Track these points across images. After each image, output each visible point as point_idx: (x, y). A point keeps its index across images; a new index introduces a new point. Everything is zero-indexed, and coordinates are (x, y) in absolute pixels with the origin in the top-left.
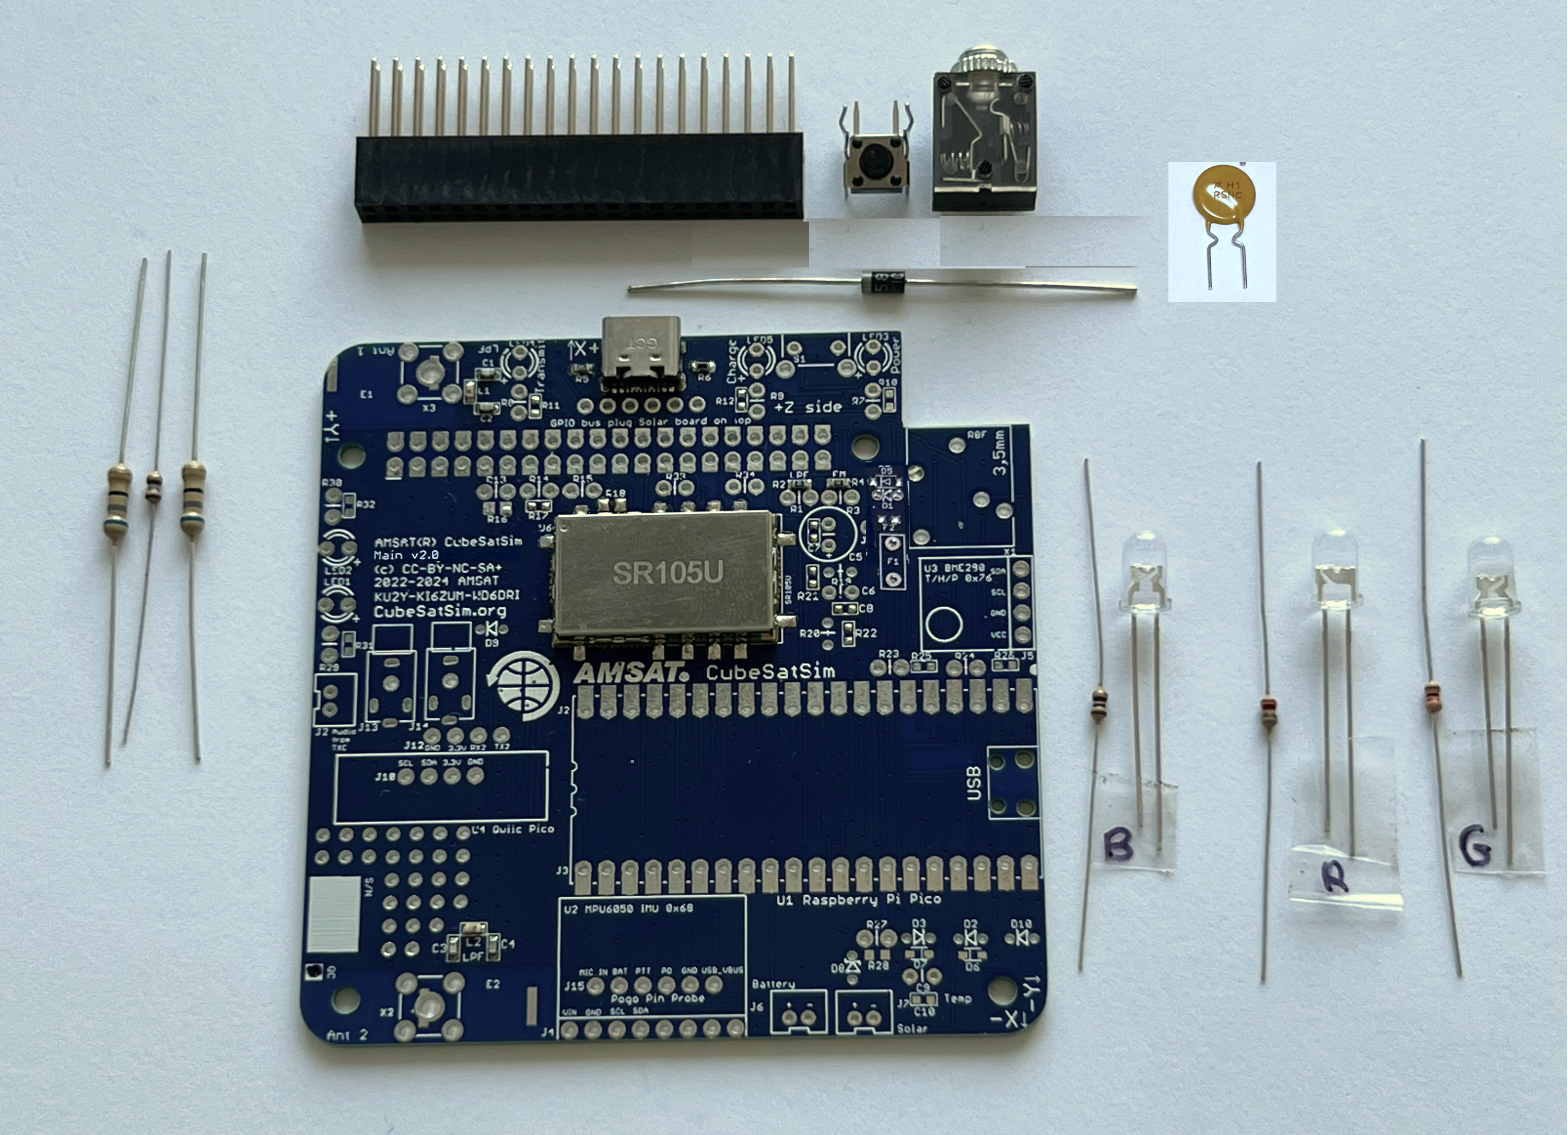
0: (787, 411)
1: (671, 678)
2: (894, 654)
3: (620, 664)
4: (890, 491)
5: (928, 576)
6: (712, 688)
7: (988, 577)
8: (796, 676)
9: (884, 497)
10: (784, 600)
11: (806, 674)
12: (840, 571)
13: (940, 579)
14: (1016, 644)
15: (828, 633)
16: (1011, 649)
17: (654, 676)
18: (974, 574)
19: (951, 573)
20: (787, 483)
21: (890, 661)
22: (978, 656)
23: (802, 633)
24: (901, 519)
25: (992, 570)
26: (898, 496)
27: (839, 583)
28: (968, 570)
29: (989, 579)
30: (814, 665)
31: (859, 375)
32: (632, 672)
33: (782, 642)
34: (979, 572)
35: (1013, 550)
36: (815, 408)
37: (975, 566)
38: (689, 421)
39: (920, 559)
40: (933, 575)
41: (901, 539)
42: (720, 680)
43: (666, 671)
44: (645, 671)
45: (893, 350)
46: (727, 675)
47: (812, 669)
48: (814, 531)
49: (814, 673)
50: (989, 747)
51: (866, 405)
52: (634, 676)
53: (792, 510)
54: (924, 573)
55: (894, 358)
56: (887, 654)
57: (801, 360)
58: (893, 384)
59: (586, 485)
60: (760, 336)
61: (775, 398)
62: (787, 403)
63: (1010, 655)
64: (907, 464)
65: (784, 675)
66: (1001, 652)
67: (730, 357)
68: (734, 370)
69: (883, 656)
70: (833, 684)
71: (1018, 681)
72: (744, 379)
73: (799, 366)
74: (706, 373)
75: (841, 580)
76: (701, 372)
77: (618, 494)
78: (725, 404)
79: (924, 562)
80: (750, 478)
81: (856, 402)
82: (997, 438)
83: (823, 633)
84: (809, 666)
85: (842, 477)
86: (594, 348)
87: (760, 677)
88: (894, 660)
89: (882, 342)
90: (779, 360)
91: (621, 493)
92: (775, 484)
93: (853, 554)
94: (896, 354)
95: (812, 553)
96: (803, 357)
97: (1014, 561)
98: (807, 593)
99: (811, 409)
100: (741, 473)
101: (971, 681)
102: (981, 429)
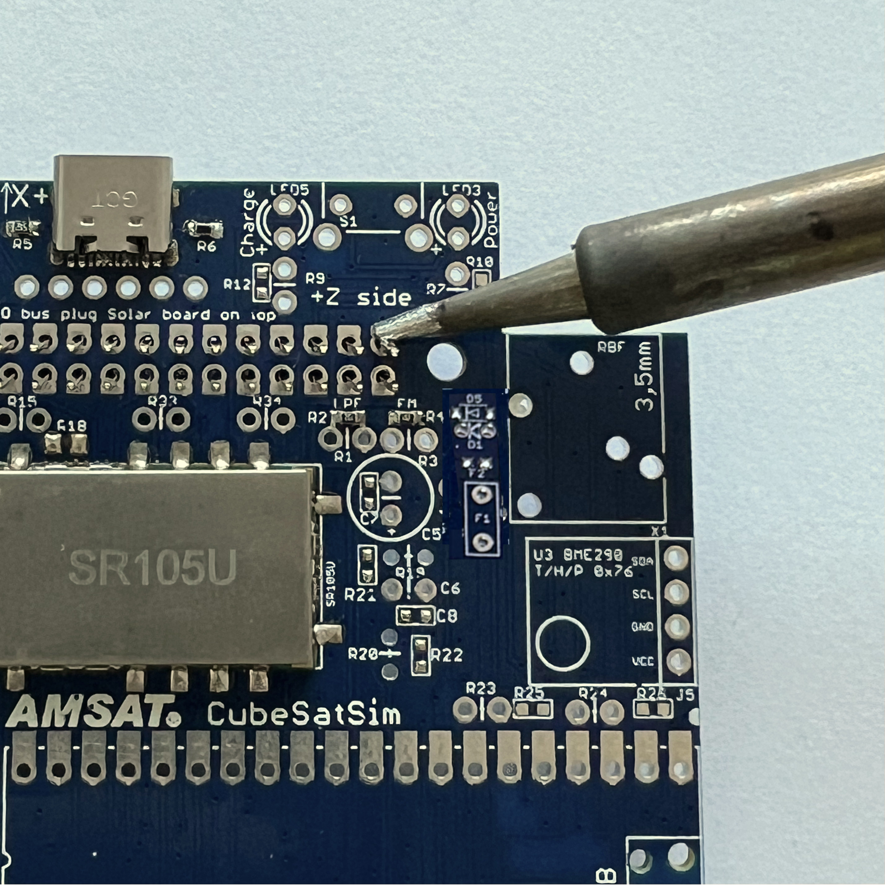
0: (329, 303)
2: (488, 688)
3: (77, 698)
4: (479, 425)
5: (538, 567)
6: (215, 739)
7: (627, 570)
8: (342, 722)
9: (470, 433)
10: (325, 600)
11: (357, 718)
12: (409, 556)
13: (556, 571)
14: (669, 676)
15: (390, 653)
16: (661, 685)
18: (605, 563)
19: (573, 563)
20: (329, 416)
21: (482, 700)
22: (613, 694)
23: (352, 653)
24: (493, 463)
25: (633, 559)
26: (489, 432)
27: (407, 574)
29: (628, 573)
30: (368, 704)
31: (436, 250)
33: (321, 667)
34: (614, 562)
35: (664, 529)
36: (372, 299)
37: (608, 553)
38: (183, 314)
39: (528, 539)
40: (545, 565)
41: (493, 488)
42: (227, 726)
45: (487, 212)
46: (238, 717)
47: (366, 711)
48: (369, 492)
49: (369, 716)
50: (628, 838)
51: (447, 295)
53: (336, 458)
54: (533, 562)
55: (488, 225)
56: (478, 688)
57: (350, 222)
58: (486, 263)
59: (26, 411)
60: (290, 183)
61: (312, 280)
62: (329, 289)
63: (660, 693)
64: (507, 392)
65: (324, 720)
66: (646, 688)
67: (245, 214)
68: (251, 235)
69: (472, 690)
70: (397, 734)
71: (672, 735)
72: (266, 249)
73: (348, 232)
74: (208, 240)
75: (409, 571)
76: (201, 238)
77: (76, 426)
78: (238, 288)
79: (533, 545)
80: (274, 406)
81: (433, 291)
82: (641, 352)
83: (382, 653)
84: (362, 705)
85: (412, 408)
86: (41, 196)
87: (288, 721)
88: (488, 698)
89: (471, 199)
90: (318, 221)
91: (80, 426)
92: (312, 417)
93: (428, 530)
94: (490, 218)
95: (368, 528)
96: (353, 218)
97: (665, 546)
98: (358, 590)
99: (366, 299)
100: (260, 398)
101: (603, 732)
102: (617, 338)
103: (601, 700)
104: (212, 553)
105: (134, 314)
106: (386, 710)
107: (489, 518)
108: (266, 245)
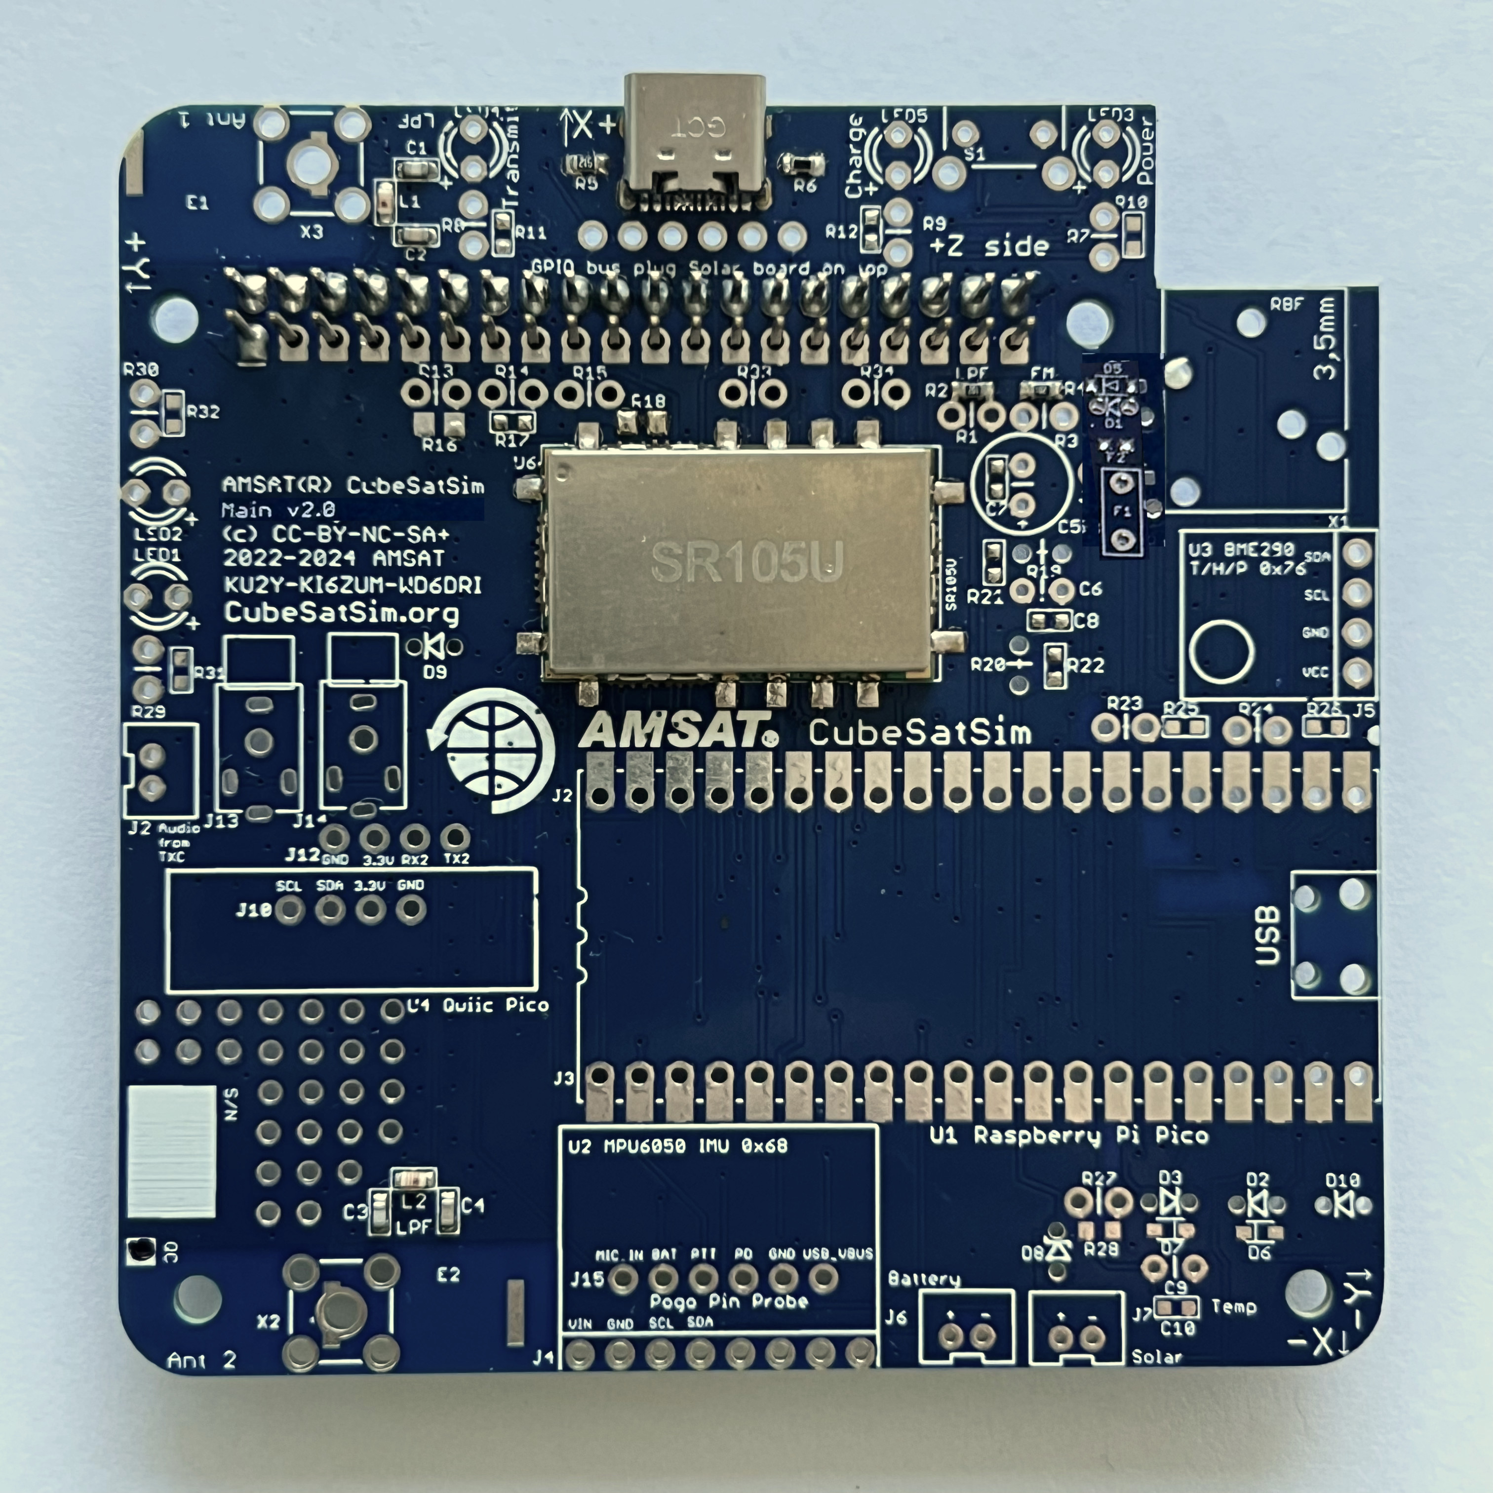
0: (951, 253)
1: (748, 741)
3: (659, 715)
4: (1120, 400)
5: (1195, 563)
6: (819, 759)
7: (1299, 567)
8: (963, 742)
10: (944, 603)
11: (981, 737)
12: (1042, 552)
13: (1215, 569)
14: (1346, 689)
15: (1020, 664)
16: (1336, 699)
17: (719, 737)
18: (1275, 560)
19: (1236, 559)
20: (950, 388)
21: (1126, 717)
22: (1279, 709)
23: (975, 664)
25: (1308, 554)
27: (1040, 573)
28: (1265, 554)
29: (1301, 571)
30: (994, 722)
32: (680, 728)
33: (939, 680)
34: (1284, 558)
35: (1344, 518)
36: (1002, 248)
37: (1278, 547)
38: (779, 268)
39: (1182, 532)
40: (1203, 561)
42: (832, 746)
43: (739, 728)
44: (702, 728)
45: (1141, 141)
46: (844, 736)
47: (991, 729)
48: (998, 478)
49: (995, 735)
50: (1293, 872)
51: (1091, 243)
52: (683, 736)
53: (959, 438)
54: (1189, 558)
55: (1143, 157)
56: (1122, 703)
57: (977, 155)
58: (1140, 204)
59: (595, 384)
60: (905, 108)
61: (930, 226)
62: (951, 237)
63: (1334, 708)
64: (1162, 357)
65: (944, 739)
66: (1319, 703)
67: (851, 146)
68: (858, 172)
69: (1115, 706)
70: (1027, 755)
71: (1348, 756)
72: (876, 189)
73: (974, 167)
74: (807, 177)
75: (1043, 568)
76: (799, 175)
77: (653, 402)
78: (842, 236)
79: (1190, 538)
80: (886, 378)
81: (1074, 239)
82: (1322, 310)
83: (1011, 664)
84: (986, 722)
85: (1048, 378)
86: (608, 124)
87: (902, 741)
88: (1133, 715)
89: (1123, 125)
90: (939, 154)
91: (658, 401)
92: (930, 390)
93: (1065, 521)
94: (1146, 149)
95: (994, 519)
96: (980, 150)
97: (1345, 538)
98: (984, 591)
99: (995, 249)
100: (870, 368)
101: (1266, 754)
102: (1293, 294)
103: (1265, 716)
104: (815, 545)
105: (720, 268)
106: (1014, 728)
107: (1131, 511)
108: (876, 184)
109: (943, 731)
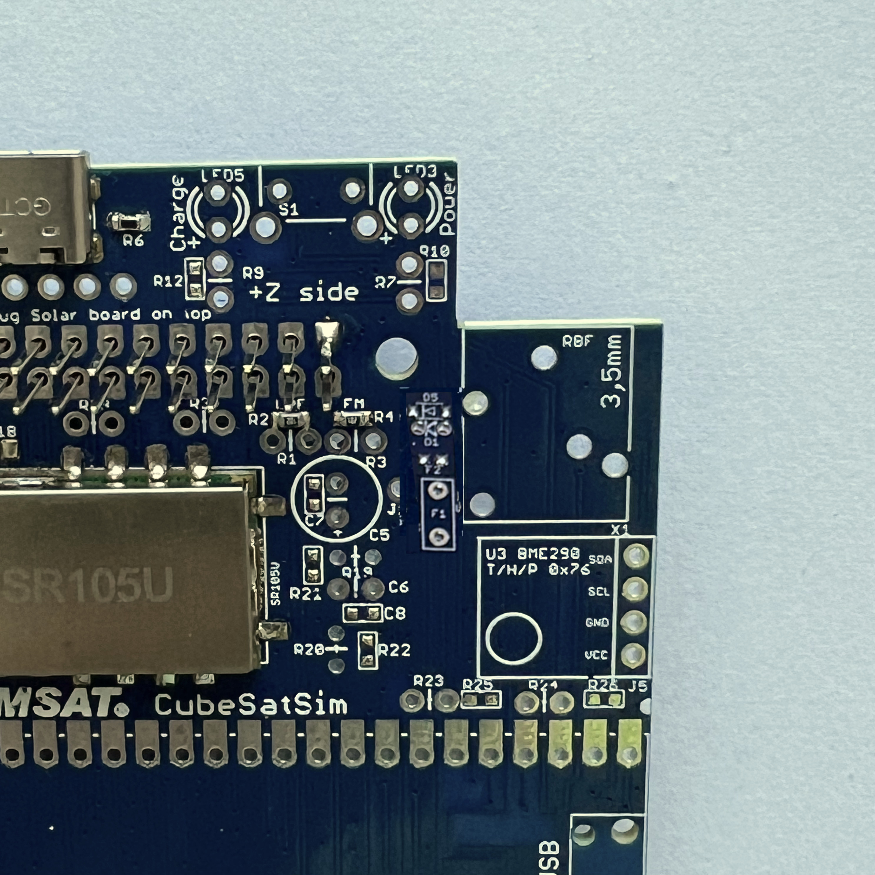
0: (269, 299)
1: (102, 711)
2: (436, 681)
3: (25, 691)
4: (435, 423)
5: (491, 565)
6: (164, 726)
7: (584, 568)
8: (288, 712)
9: (426, 431)
10: (270, 599)
11: (303, 708)
12: (356, 556)
13: (509, 569)
14: (622, 669)
15: (337, 649)
16: (613, 677)
17: (77, 709)
18: (561, 563)
19: (528, 561)
20: (271, 417)
21: (430, 691)
22: (564, 686)
23: (298, 649)
24: (449, 459)
25: (591, 557)
26: (445, 429)
27: (353, 574)
28: (553, 557)
29: (585, 571)
30: (315, 695)
31: (386, 239)
32: (44, 702)
33: (267, 662)
34: (571, 560)
35: (625, 527)
36: (315, 294)
37: (565, 551)
38: (111, 314)
39: (480, 539)
40: (498, 564)
41: (449, 484)
42: (175, 716)
43: (94, 702)
44: (62, 701)
45: (444, 195)
46: (185, 708)
47: (312, 702)
48: (315, 494)
49: (315, 707)
50: (573, 815)
51: (397, 289)
52: (46, 708)
53: (279, 460)
54: (485, 561)
55: (445, 210)
56: (425, 681)
57: (291, 211)
58: (442, 253)
60: (222, 168)
61: (250, 276)
62: (268, 284)
63: (612, 684)
64: (461, 390)
65: (272, 710)
66: (598, 680)
67: (174, 204)
68: (182, 227)
69: (420, 683)
70: (343, 722)
71: (623, 723)
72: (199, 243)
73: (288, 221)
74: (135, 235)
75: (356, 570)
76: (127, 232)
77: (5, 432)
79: (486, 544)
81: (382, 285)
82: (610, 346)
83: (329, 649)
84: (308, 697)
85: (359, 409)
87: (235, 711)
88: (435, 690)
89: (426, 181)
90: (256, 212)
91: (9, 431)
92: (253, 420)
93: (376, 531)
94: (447, 202)
95: (313, 529)
96: (294, 206)
97: (625, 544)
98: (304, 589)
99: (309, 294)
100: (198, 401)
101: (551, 722)
102: (583, 332)
103: (551, 692)
104: (147, 571)
105: (59, 315)
106: (332, 701)
107: (445, 513)
108: (198, 238)
109: (270, 704)
